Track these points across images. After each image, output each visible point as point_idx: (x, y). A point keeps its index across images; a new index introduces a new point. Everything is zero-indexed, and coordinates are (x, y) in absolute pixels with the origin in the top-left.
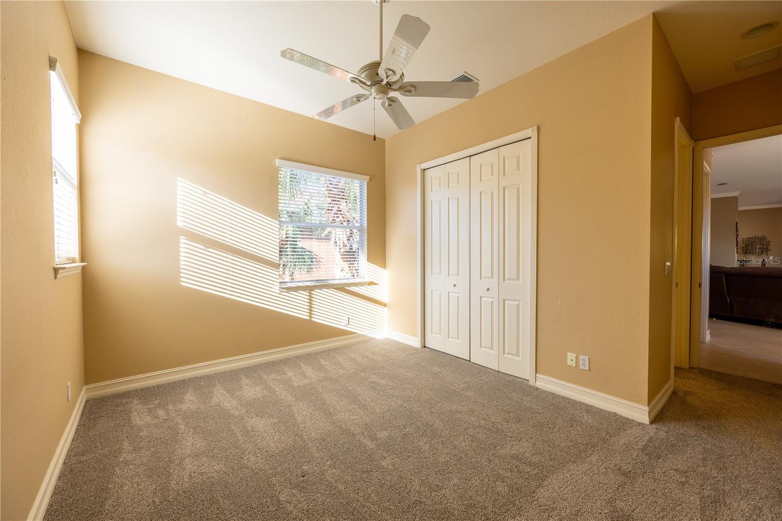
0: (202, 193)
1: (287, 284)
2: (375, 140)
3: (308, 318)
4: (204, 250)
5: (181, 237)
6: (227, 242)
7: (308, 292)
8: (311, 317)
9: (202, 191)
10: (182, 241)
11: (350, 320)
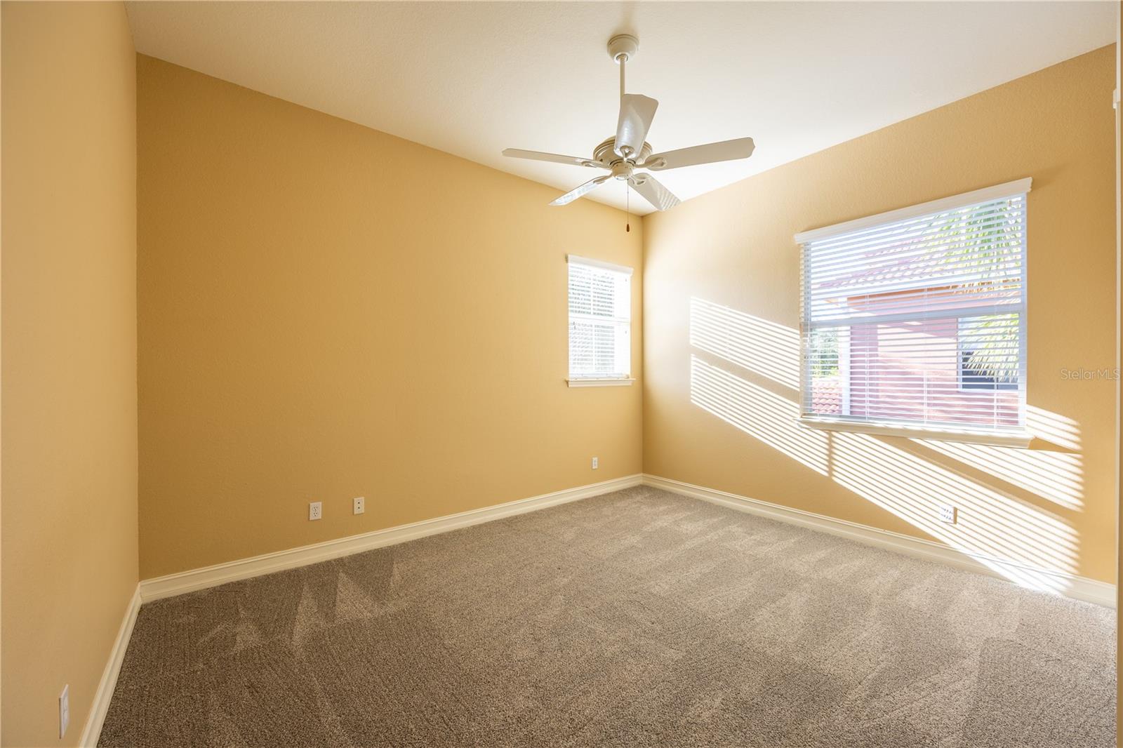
0: (707, 306)
1: (813, 417)
2: (628, 231)
3: (826, 474)
4: (708, 367)
5: (693, 355)
6: (727, 357)
7: (827, 433)
8: (831, 475)
9: (706, 304)
10: (693, 358)
11: (959, 513)
